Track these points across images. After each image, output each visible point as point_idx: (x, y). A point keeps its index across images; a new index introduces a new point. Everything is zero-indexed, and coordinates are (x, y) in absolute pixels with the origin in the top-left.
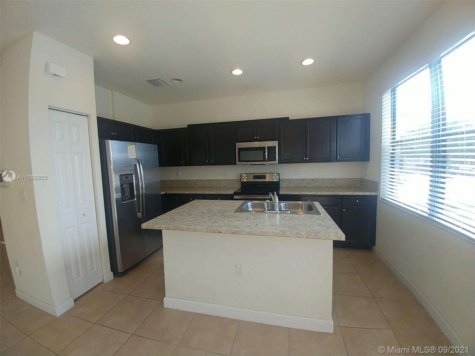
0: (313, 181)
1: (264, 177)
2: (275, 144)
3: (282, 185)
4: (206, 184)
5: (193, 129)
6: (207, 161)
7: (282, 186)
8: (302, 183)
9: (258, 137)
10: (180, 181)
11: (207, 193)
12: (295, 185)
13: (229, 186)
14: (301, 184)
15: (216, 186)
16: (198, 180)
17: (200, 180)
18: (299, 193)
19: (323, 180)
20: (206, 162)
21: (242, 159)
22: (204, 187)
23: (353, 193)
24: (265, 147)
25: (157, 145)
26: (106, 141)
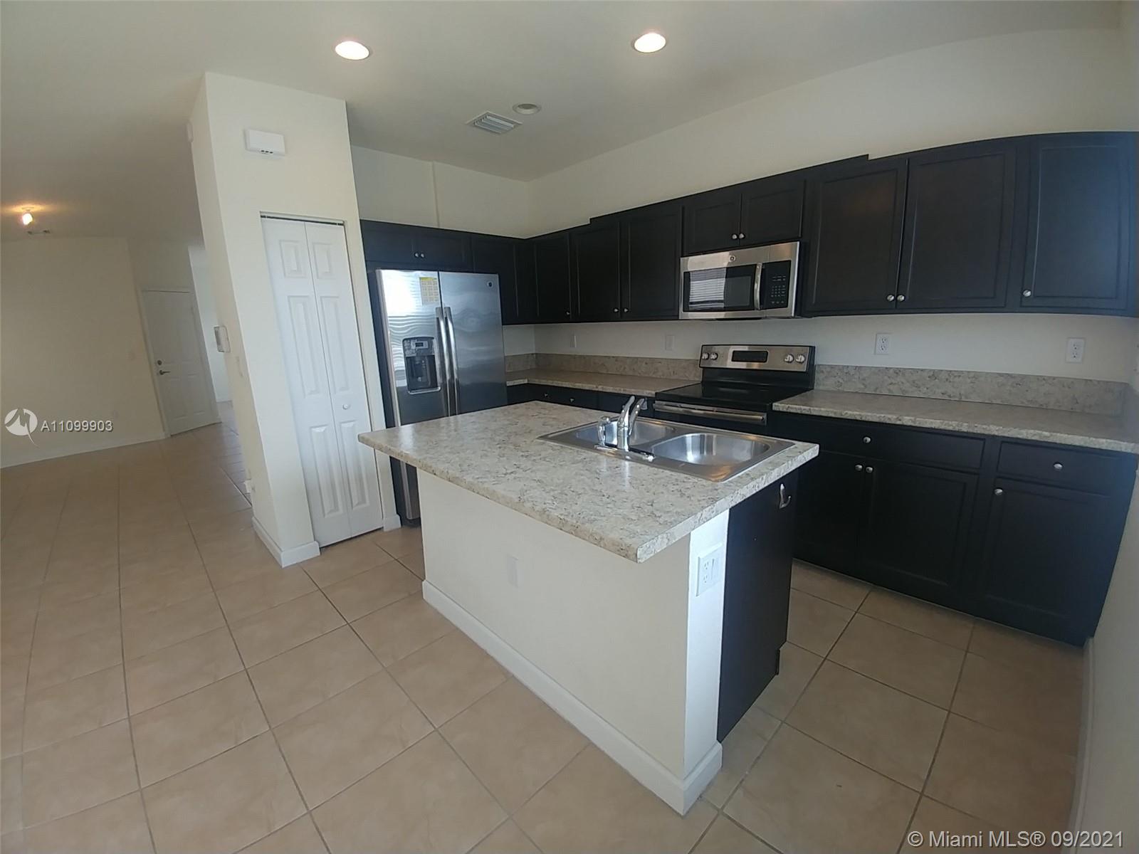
0: (936, 378)
1: (762, 356)
2: (788, 252)
3: (823, 383)
4: (625, 368)
6: (616, 310)
7: (821, 388)
9: (742, 236)
10: (574, 357)
11: (601, 390)
12: (866, 387)
13: (676, 377)
15: (647, 375)
16: (609, 357)
17: (613, 357)
18: (835, 413)
20: (614, 312)
22: (621, 375)
23: (1047, 434)
24: (756, 265)
25: (497, 276)
26: (377, 271)
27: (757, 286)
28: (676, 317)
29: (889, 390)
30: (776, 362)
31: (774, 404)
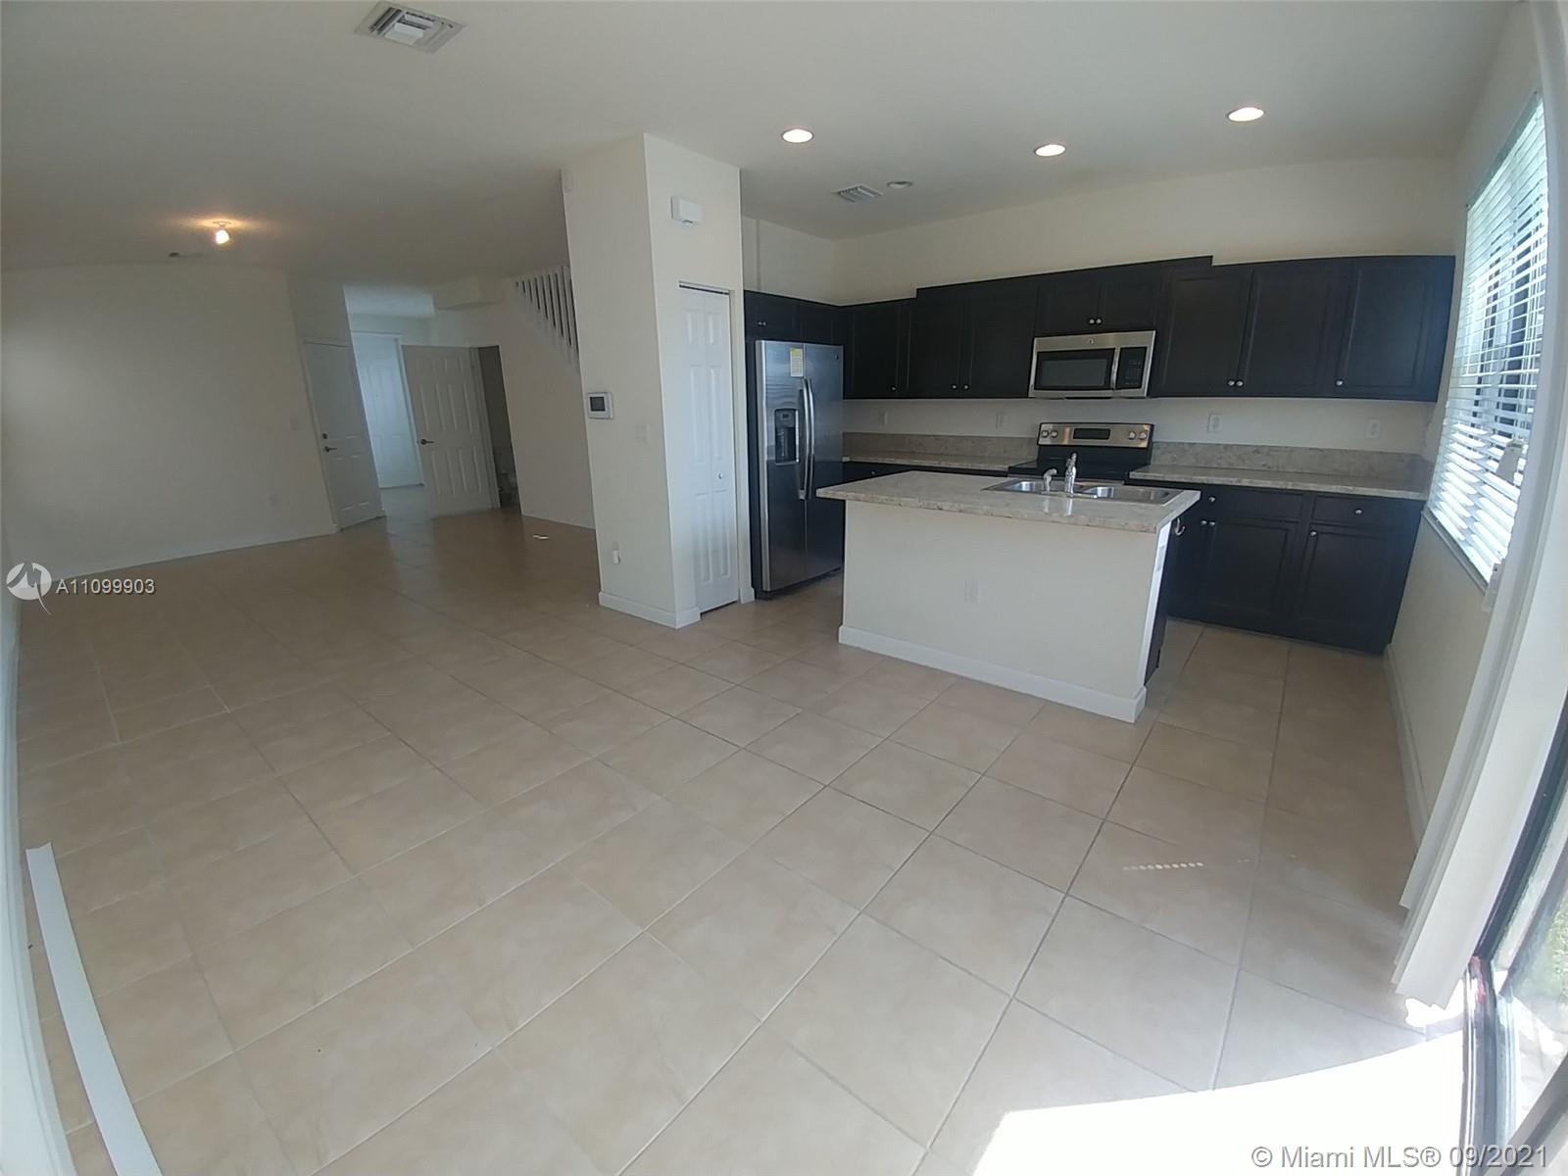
0: (1259, 453)
1: (1105, 434)
2: (1147, 339)
3: (1158, 458)
4: (947, 448)
5: (932, 299)
6: (954, 387)
7: (1157, 463)
8: (1220, 458)
9: (1099, 321)
10: (884, 436)
13: (1006, 456)
14: (1219, 461)
15: (972, 454)
16: (928, 436)
17: (933, 434)
18: (1186, 478)
19: (1292, 450)
20: (952, 389)
21: (1044, 383)
22: (943, 454)
23: (1351, 488)
24: (1114, 349)
25: (842, 347)
26: (757, 342)
27: (1115, 369)
28: (1026, 395)
29: (1219, 464)
30: (1118, 439)
31: (1131, 473)
